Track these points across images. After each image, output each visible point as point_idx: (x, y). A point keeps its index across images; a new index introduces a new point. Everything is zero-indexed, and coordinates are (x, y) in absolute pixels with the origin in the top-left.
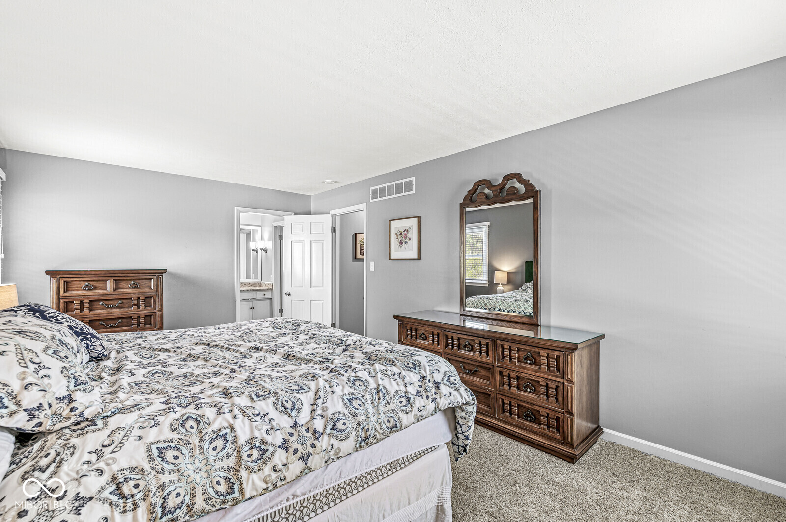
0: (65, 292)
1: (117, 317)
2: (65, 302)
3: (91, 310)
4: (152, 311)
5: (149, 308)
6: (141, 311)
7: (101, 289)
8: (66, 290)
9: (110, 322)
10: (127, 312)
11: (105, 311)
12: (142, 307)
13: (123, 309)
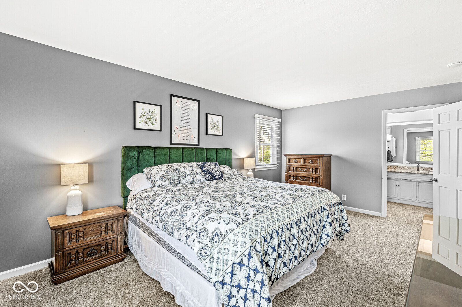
0: (289, 163)
1: (305, 176)
2: (289, 167)
3: (296, 171)
4: (318, 176)
5: (317, 174)
6: (314, 175)
7: (299, 163)
8: (289, 162)
9: (303, 178)
10: (308, 174)
11: (301, 172)
12: (314, 173)
13: (307, 173)
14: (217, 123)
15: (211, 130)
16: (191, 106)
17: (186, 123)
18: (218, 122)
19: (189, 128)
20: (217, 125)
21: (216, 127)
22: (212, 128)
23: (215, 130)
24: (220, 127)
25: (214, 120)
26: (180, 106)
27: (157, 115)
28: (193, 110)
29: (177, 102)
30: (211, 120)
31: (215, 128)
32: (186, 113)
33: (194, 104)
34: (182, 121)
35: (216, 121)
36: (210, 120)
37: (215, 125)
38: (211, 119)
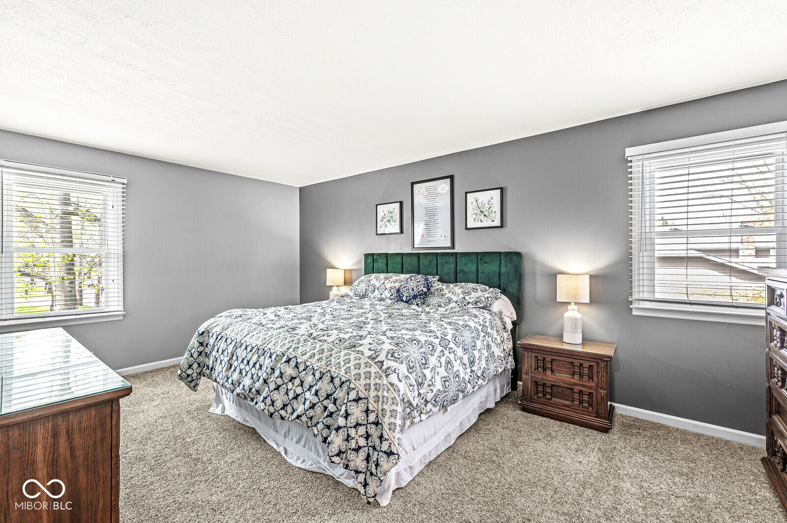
14: (487, 205)
15: (475, 219)
16: (440, 189)
17: (433, 217)
18: (490, 203)
19: (436, 223)
20: (487, 209)
21: (486, 213)
22: (475, 216)
23: (483, 220)
24: (494, 210)
25: (480, 201)
26: (424, 194)
27: (396, 214)
28: (442, 194)
29: (420, 190)
30: (475, 203)
31: (482, 216)
32: (433, 202)
33: (444, 185)
34: (427, 215)
35: (486, 201)
36: (472, 203)
37: (483, 210)
38: (473, 201)
